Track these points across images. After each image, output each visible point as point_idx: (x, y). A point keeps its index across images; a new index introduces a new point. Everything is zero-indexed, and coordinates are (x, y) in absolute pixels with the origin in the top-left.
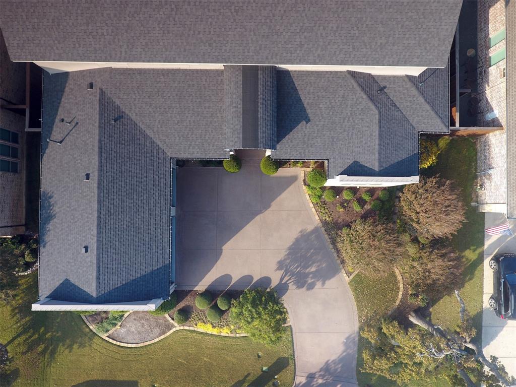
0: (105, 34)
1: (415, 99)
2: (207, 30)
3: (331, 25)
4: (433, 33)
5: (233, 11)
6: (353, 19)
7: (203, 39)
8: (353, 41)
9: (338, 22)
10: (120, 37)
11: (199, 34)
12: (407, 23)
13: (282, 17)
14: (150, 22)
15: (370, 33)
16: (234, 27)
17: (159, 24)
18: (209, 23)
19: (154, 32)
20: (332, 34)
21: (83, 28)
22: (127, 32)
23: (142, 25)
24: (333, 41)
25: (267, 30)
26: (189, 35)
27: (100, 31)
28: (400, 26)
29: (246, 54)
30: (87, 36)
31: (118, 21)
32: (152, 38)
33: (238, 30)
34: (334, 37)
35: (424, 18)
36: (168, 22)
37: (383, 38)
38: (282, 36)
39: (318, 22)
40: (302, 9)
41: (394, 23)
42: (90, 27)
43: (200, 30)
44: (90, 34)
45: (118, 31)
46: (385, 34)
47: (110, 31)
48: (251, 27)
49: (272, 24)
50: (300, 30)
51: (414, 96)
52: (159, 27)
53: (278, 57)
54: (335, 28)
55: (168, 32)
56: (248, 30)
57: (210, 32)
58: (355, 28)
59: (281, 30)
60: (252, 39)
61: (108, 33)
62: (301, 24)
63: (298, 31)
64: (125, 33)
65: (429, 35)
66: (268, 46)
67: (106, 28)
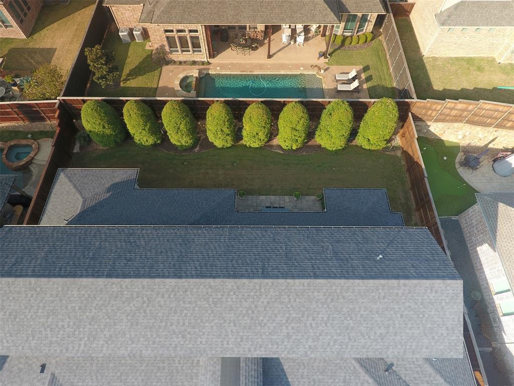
0: (66, 326)
1: (432, 378)
2: (181, 321)
3: (320, 315)
4: (438, 323)
5: (211, 302)
6: (345, 309)
7: (176, 330)
8: (349, 331)
9: (329, 313)
10: (81, 329)
11: (172, 325)
12: (406, 312)
13: (265, 308)
14: (118, 314)
15: (366, 322)
16: (211, 318)
17: (127, 316)
18: (183, 315)
19: (121, 324)
20: (323, 325)
21: (42, 320)
22: (90, 324)
23: (109, 317)
24: (325, 331)
25: (249, 321)
26: (160, 327)
27: (60, 324)
28: (399, 315)
29: (225, 346)
30: (44, 328)
31: (82, 314)
32: (118, 330)
33: (216, 321)
34: (325, 327)
35: (424, 307)
36: (138, 314)
37: (382, 328)
38: (266, 327)
39: (306, 313)
40: (287, 300)
41: (392, 312)
42: (50, 320)
43: (172, 321)
44: (48, 326)
45: (80, 324)
46: (383, 324)
47: (71, 323)
48: (231, 319)
49: (254, 315)
50: (287, 321)
51: (430, 376)
52: (127, 319)
53: (263, 349)
54: (325, 319)
55: (137, 324)
56: (228, 321)
57: (184, 324)
58: (349, 318)
59: (265, 321)
60: (232, 331)
61: (69, 326)
62: (287, 315)
63: (284, 322)
64: (89, 326)
65: (433, 324)
66: (250, 337)
67: (68, 320)
